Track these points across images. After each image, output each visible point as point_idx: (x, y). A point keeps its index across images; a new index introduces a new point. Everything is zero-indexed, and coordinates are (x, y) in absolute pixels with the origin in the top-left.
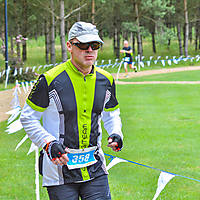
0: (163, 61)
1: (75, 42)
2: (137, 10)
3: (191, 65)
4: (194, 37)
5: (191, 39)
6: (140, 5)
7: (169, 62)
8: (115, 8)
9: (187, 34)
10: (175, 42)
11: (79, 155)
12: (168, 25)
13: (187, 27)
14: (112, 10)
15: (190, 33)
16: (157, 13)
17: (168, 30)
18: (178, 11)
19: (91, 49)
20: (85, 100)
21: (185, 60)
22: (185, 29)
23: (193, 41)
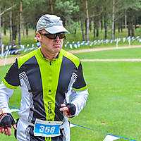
0: (71, 45)
1: (44, 33)
2: (52, 9)
3: (91, 47)
4: (93, 28)
5: (91, 29)
6: (54, 5)
7: (75, 46)
8: (36, 8)
9: (88, 26)
10: (79, 31)
11: (45, 126)
12: (74, 19)
13: (88, 21)
14: (34, 8)
15: (90, 26)
16: (66, 11)
17: (75, 23)
18: (81, 10)
19: (58, 39)
20: (50, 81)
21: (86, 44)
22: (86, 22)
23: (92, 31)
